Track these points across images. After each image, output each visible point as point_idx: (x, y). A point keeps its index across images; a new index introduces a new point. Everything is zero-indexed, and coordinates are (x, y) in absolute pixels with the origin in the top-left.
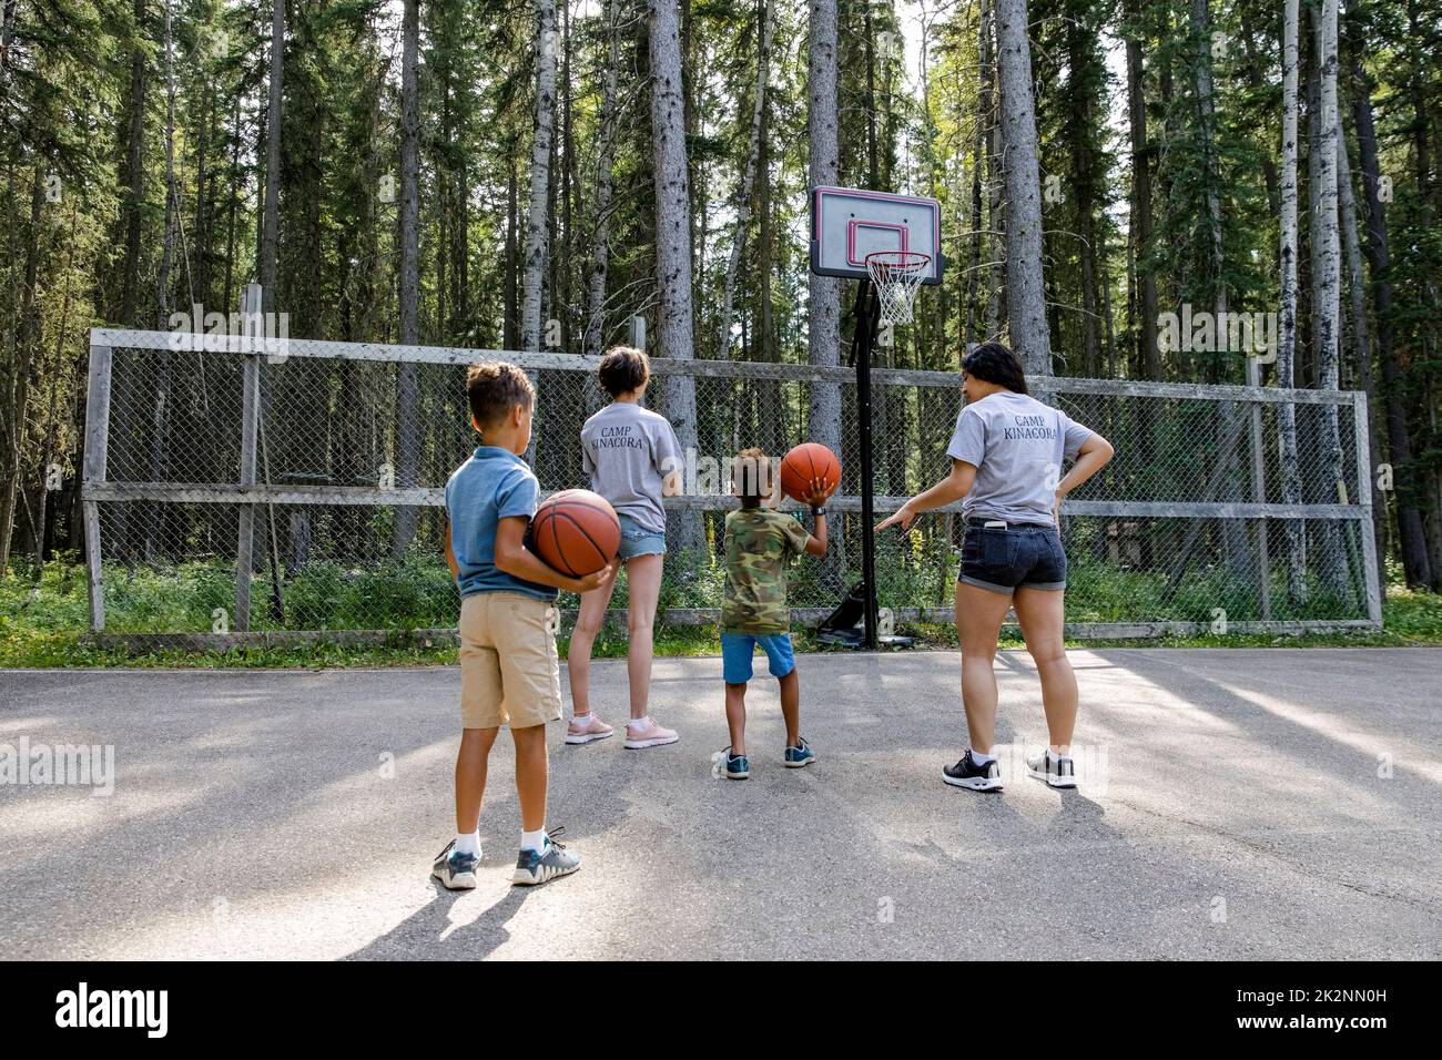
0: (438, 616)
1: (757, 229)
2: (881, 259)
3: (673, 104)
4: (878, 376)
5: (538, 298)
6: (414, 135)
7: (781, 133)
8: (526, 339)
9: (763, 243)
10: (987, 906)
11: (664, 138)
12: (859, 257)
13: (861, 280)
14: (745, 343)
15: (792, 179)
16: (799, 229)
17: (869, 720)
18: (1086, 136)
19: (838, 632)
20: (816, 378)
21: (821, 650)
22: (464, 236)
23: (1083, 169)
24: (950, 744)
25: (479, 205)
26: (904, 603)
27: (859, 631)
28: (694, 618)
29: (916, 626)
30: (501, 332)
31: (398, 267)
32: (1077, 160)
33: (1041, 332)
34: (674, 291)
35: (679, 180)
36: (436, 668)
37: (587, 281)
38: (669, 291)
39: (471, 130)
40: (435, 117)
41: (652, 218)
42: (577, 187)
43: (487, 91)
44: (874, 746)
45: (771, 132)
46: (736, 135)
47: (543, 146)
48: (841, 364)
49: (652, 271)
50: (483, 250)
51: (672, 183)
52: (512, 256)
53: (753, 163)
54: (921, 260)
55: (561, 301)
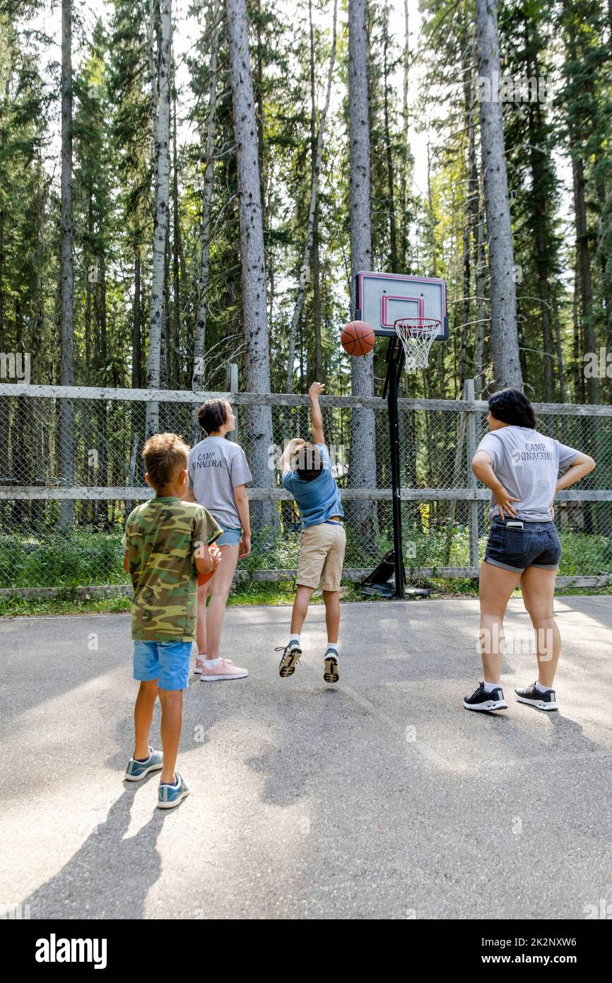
0: (94, 576)
1: (311, 294)
2: (405, 323)
3: (255, 211)
4: (402, 404)
5: (159, 346)
6: (69, 231)
7: (328, 226)
8: (150, 375)
9: (315, 304)
10: (503, 807)
11: (248, 235)
12: (390, 321)
13: (391, 337)
14: (302, 373)
15: (334, 257)
16: (340, 293)
17: (405, 656)
18: (544, 226)
19: (376, 586)
20: (359, 406)
21: (364, 599)
22: (103, 299)
23: (542, 250)
24: (463, 675)
25: (113, 277)
26: (422, 564)
27: (390, 585)
28: (274, 576)
29: (430, 580)
30: (130, 366)
31: (59, 324)
32: (538, 244)
33: (516, 369)
34: (256, 343)
35: (259, 265)
36: (94, 615)
37: (190, 331)
38: (252, 343)
39: (108, 225)
40: (83, 216)
41: (240, 290)
42: (183, 264)
43: (119, 198)
44: (410, 676)
45: (320, 224)
46: (296, 228)
47: (161, 239)
48: (375, 394)
49: (241, 329)
50: (116, 308)
51: (255, 267)
52: (138, 314)
53: (309, 249)
54: (434, 323)
55: (173, 345)
